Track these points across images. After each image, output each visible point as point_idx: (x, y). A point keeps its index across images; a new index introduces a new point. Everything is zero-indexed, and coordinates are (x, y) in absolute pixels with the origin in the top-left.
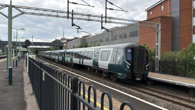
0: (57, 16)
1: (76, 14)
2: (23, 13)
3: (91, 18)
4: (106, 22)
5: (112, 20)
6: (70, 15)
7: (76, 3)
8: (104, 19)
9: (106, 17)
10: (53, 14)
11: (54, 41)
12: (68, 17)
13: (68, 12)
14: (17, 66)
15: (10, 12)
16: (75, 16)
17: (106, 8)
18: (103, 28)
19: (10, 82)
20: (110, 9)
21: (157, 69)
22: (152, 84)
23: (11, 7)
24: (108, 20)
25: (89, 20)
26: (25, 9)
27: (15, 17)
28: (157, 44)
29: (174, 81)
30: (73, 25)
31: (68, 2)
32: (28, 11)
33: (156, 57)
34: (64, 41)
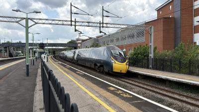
0: (63, 25)
1: (78, 22)
2: (36, 23)
3: (90, 24)
4: (103, 27)
5: (109, 25)
6: (73, 23)
7: (77, 14)
8: (101, 25)
9: (103, 23)
10: (60, 23)
11: (70, 42)
12: (71, 25)
13: (71, 21)
14: (34, 64)
16: (77, 24)
17: (103, 16)
18: (101, 32)
19: (28, 74)
20: (106, 16)
21: (151, 66)
22: (143, 78)
23: (27, 19)
24: (104, 25)
25: (89, 26)
26: (38, 21)
27: (31, 26)
28: (150, 44)
29: (155, 75)
30: (76, 30)
31: (71, 13)
32: (40, 21)
33: (150, 55)
34: (79, 42)
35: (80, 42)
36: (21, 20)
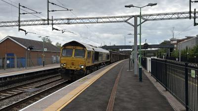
0: (178, 18)
2: (146, 20)
6: (193, 15)
11: (163, 43)
12: (190, 17)
15: (136, 21)
19: (141, 80)
23: (135, 17)
26: (148, 17)
30: (195, 24)
31: (190, 1)
32: (150, 18)
34: (174, 42)
35: (176, 42)
36: (129, 19)
